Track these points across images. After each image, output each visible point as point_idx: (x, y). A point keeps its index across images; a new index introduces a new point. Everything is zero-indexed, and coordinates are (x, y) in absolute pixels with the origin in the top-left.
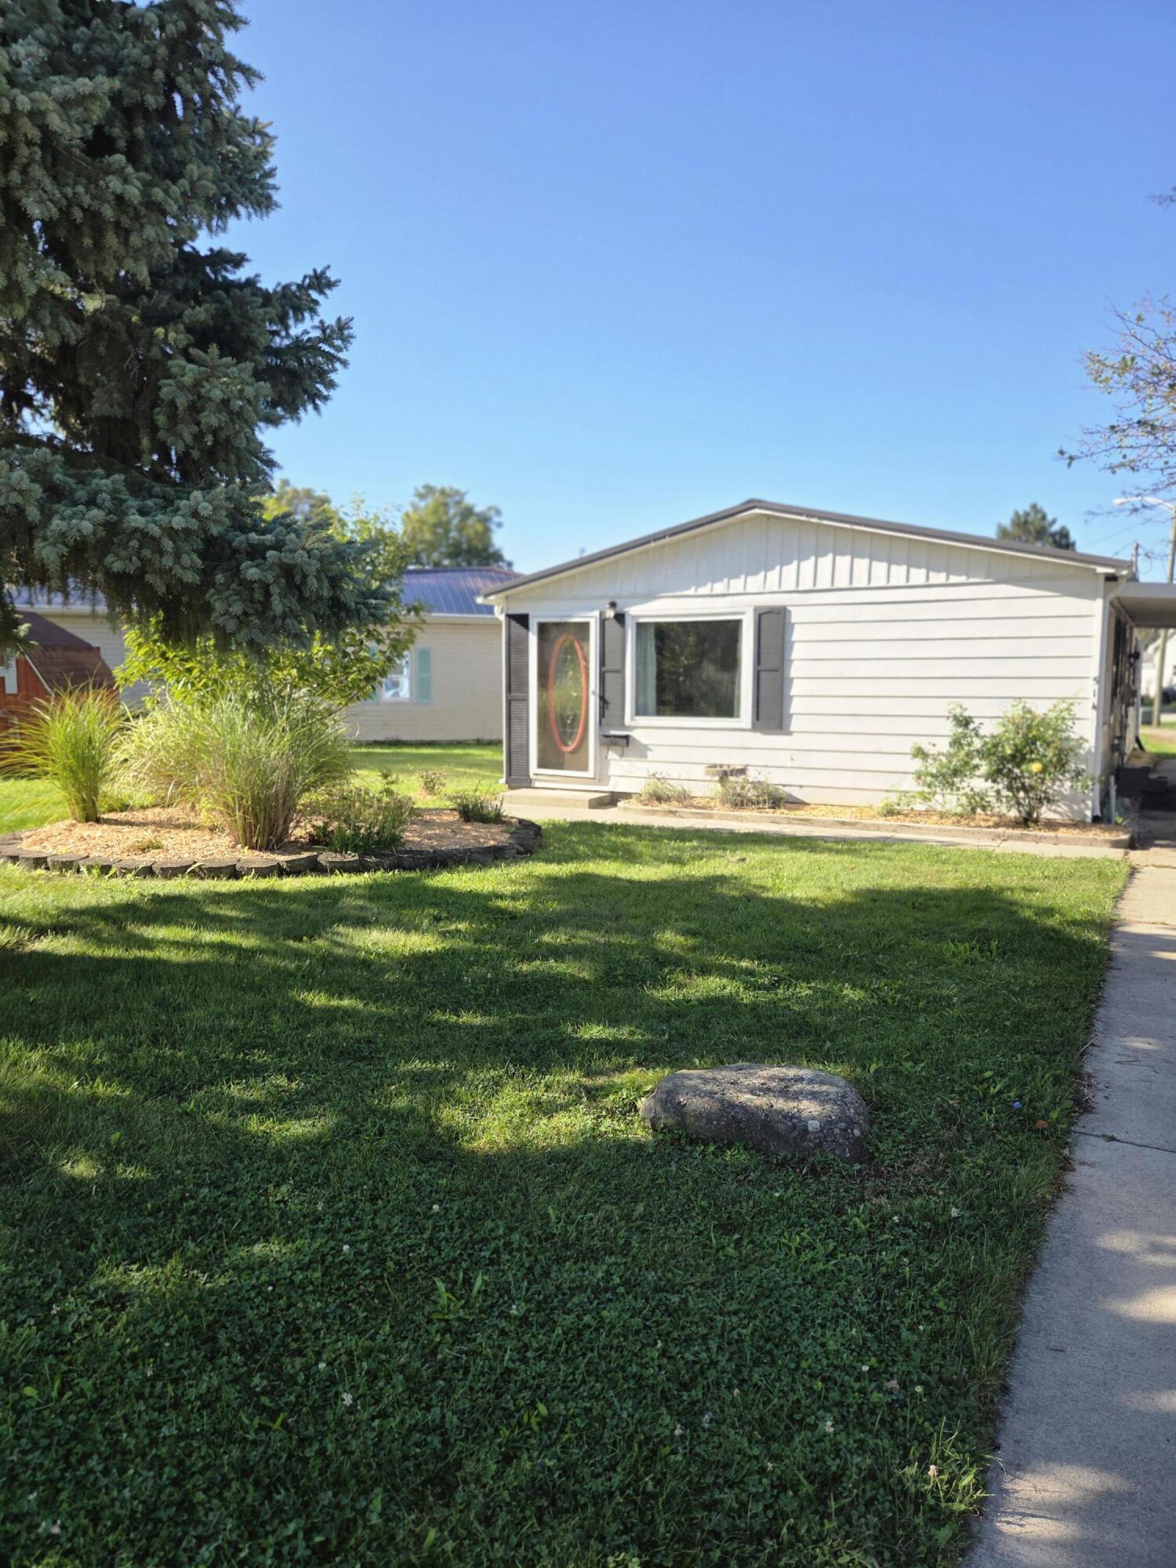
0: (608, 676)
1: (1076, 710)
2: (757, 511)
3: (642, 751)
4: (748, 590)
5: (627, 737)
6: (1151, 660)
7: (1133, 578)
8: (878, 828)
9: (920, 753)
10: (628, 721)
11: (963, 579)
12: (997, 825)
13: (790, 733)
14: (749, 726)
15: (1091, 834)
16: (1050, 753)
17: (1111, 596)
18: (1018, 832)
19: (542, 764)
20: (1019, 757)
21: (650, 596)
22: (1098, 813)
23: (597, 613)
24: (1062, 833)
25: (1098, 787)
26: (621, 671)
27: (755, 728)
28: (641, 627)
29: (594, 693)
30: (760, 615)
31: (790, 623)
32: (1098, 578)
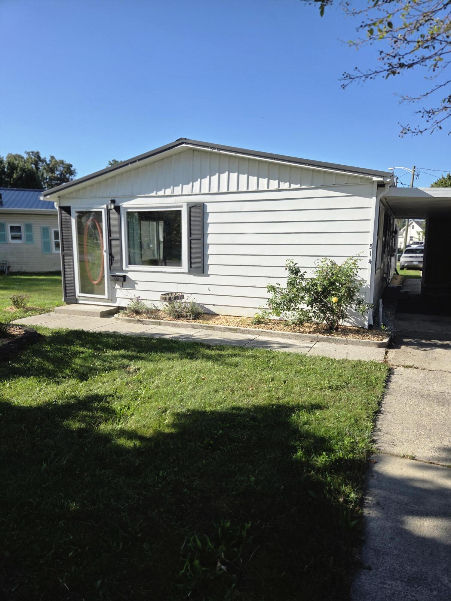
0: (113, 242)
1: (359, 264)
2: (184, 145)
3: (133, 284)
4: (184, 193)
5: (124, 277)
6: (402, 234)
7: (394, 186)
8: (249, 332)
9: (272, 289)
10: (124, 267)
11: (298, 186)
12: (314, 332)
13: (208, 276)
14: (187, 271)
15: (366, 339)
16: (343, 290)
17: (381, 196)
18: (325, 336)
19: (83, 291)
20: (326, 292)
21: (132, 197)
22: (372, 323)
23: (105, 206)
24: (351, 337)
25: (371, 310)
26: (120, 239)
27: (190, 272)
28: (129, 214)
29: (106, 251)
30: (190, 208)
31: (207, 212)
32: (373, 184)
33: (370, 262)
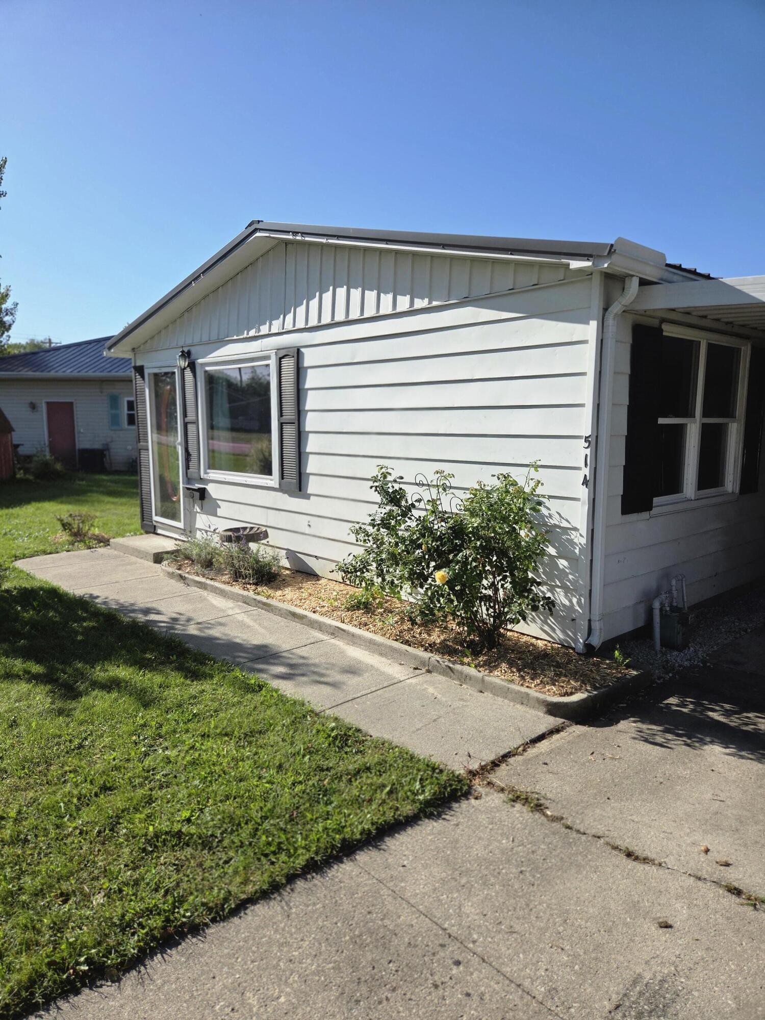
0: (188, 427)
2: (258, 234)
3: (213, 506)
4: (272, 332)
5: (203, 491)
8: (320, 627)
10: (202, 474)
13: (307, 497)
14: (277, 486)
19: (159, 512)
23: (178, 363)
27: (282, 489)
28: (211, 374)
29: (180, 444)
30: (281, 359)
31: (304, 367)
32: (591, 278)
33: (585, 482)
